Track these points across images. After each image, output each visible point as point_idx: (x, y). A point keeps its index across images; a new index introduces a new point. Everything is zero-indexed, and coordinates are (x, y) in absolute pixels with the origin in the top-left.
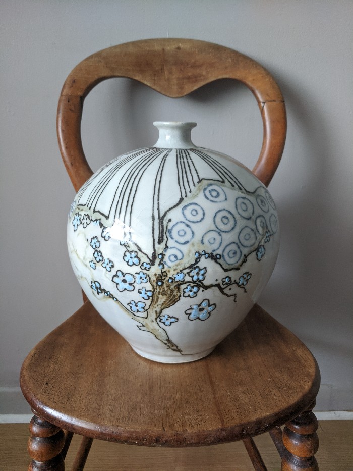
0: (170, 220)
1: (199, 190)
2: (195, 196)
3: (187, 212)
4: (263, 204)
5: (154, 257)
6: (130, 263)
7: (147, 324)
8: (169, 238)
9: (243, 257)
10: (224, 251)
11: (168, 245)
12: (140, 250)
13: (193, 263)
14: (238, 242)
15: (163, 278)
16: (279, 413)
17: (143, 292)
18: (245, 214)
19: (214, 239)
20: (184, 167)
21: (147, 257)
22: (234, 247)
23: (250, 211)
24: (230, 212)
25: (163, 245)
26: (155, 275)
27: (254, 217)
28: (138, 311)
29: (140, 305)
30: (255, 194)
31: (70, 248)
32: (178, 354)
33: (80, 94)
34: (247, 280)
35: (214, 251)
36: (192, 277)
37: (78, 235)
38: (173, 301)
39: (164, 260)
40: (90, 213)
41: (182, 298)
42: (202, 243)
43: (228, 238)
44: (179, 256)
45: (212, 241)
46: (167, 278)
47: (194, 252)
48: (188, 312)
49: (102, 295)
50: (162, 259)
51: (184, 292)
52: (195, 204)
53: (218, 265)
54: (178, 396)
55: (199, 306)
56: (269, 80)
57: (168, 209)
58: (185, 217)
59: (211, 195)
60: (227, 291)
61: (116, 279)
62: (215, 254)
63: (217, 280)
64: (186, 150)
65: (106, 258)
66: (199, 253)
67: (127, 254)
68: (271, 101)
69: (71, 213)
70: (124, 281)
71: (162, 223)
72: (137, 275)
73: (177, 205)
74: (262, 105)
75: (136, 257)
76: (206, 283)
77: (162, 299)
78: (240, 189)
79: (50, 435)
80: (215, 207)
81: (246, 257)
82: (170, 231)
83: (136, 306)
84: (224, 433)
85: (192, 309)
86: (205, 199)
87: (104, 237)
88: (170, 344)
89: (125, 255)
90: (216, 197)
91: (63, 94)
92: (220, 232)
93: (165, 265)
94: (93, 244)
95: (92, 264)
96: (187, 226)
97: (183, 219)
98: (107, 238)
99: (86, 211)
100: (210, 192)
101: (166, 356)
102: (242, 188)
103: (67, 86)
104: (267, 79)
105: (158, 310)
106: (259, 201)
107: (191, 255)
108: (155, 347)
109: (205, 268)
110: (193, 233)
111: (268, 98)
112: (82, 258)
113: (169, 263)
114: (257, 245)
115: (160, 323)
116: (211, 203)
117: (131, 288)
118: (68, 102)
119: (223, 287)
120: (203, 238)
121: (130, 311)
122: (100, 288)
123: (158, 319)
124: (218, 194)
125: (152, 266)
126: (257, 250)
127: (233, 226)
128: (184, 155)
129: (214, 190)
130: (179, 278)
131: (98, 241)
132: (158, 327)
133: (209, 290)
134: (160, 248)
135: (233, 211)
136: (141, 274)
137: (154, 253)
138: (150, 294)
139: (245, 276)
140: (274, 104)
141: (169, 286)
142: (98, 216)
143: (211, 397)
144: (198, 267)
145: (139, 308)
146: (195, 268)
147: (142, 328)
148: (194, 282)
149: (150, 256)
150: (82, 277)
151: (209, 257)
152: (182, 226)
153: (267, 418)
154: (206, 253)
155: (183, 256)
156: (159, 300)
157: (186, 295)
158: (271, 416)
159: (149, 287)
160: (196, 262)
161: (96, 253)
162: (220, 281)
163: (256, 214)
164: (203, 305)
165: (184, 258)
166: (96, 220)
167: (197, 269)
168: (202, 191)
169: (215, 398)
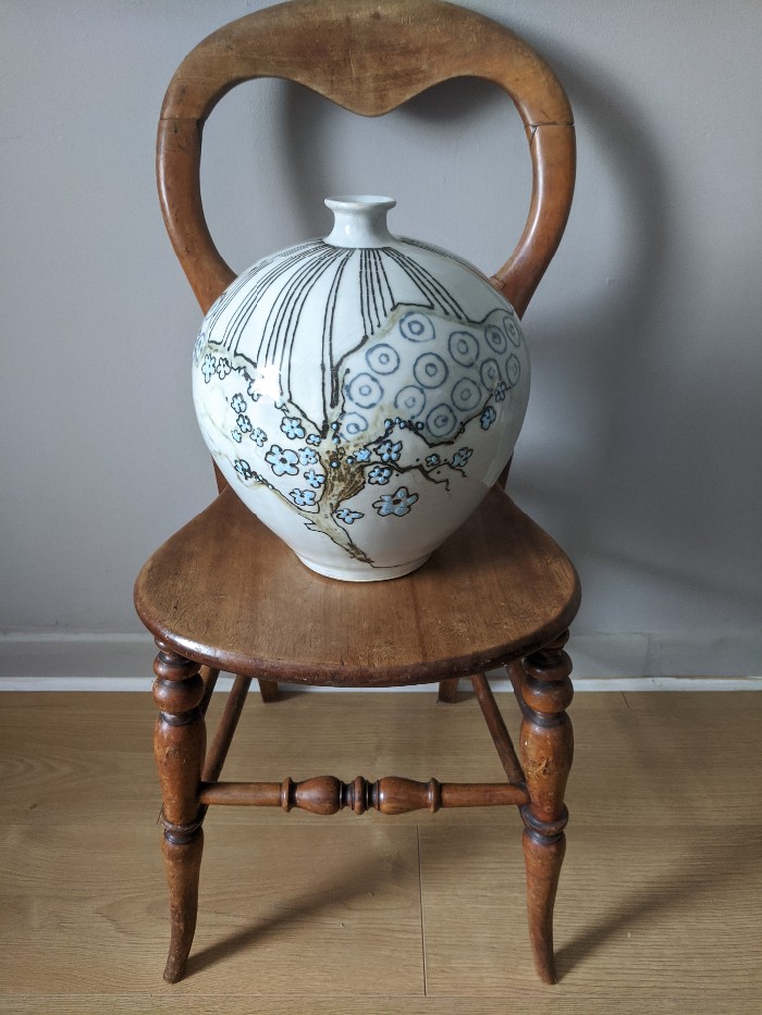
0: (348, 371)
1: (393, 321)
2: (387, 332)
3: (374, 358)
4: (497, 340)
5: (326, 427)
6: (291, 435)
7: (318, 521)
8: (346, 398)
9: (458, 426)
10: (428, 416)
11: (345, 409)
12: (305, 416)
13: (382, 435)
14: (450, 403)
15: (339, 457)
16: (507, 646)
17: (311, 476)
18: (465, 359)
19: (414, 400)
20: (371, 281)
21: (316, 426)
22: (443, 411)
23: (473, 354)
24: (438, 357)
25: (338, 410)
26: (328, 452)
27: (478, 363)
28: (305, 503)
29: (308, 495)
30: (485, 324)
31: (200, 409)
32: (367, 565)
33: (195, 115)
34: (466, 459)
35: (413, 417)
36: (381, 455)
37: (213, 388)
38: (354, 489)
39: (340, 431)
40: (229, 356)
41: (367, 485)
42: (396, 406)
43: (435, 396)
44: (362, 426)
45: (410, 403)
46: (345, 458)
47: (383, 420)
48: (378, 505)
49: (252, 480)
50: (338, 429)
51: (370, 477)
52: (386, 345)
53: (419, 438)
54: (365, 625)
55: (393, 496)
56: (547, 80)
57: (345, 353)
58: (370, 366)
59: (410, 329)
60: (433, 475)
61: (270, 458)
62: (414, 422)
63: (418, 460)
64: (377, 249)
65: (255, 427)
66: (390, 420)
67: (286, 421)
68: (549, 124)
69: (198, 353)
70: (283, 461)
71: (336, 376)
72: (301, 453)
73: (359, 347)
74: (532, 130)
75: (299, 426)
76: (402, 463)
77: (339, 487)
78: (460, 317)
79: (185, 678)
80: (416, 350)
81: (463, 425)
82: (348, 388)
83: (302, 496)
84: (426, 669)
85: (382, 501)
86: (402, 338)
87: (252, 395)
88: (353, 550)
89: (283, 424)
90: (419, 333)
91: (165, 116)
92: (422, 389)
93: (342, 439)
94: (235, 405)
95: (235, 435)
96: (374, 379)
97: (366, 369)
98: (255, 398)
99: (222, 352)
100: (410, 325)
101: (349, 569)
102: (463, 316)
103: (171, 100)
104: (543, 79)
105: (334, 503)
106: (490, 336)
107: (379, 424)
108: (332, 555)
109: (400, 442)
110: (382, 390)
111: (543, 118)
112: (219, 425)
113: (348, 436)
114: (482, 405)
115: (337, 520)
116: (412, 343)
117: (294, 471)
118: (176, 131)
119: (427, 469)
120: (396, 398)
121: (293, 504)
122: (249, 470)
123: (335, 515)
124: (422, 329)
125: (323, 441)
126: (482, 413)
127: (442, 379)
128: (373, 261)
129: (416, 322)
130: (362, 456)
131: (243, 401)
132: (334, 526)
133: (407, 474)
134: (334, 414)
135: (445, 355)
136: (307, 452)
137: (326, 421)
138: (320, 479)
139: (462, 453)
140: (554, 129)
141: (348, 469)
142: (241, 362)
143: (413, 625)
144: (389, 441)
145: (306, 500)
146: (385, 443)
147: (311, 526)
148: (383, 463)
149: (320, 426)
150: (220, 454)
151: (406, 426)
152: (365, 380)
153: (490, 651)
154: (401, 421)
155: (367, 425)
156: (335, 488)
157: (373, 480)
158: (494, 649)
159: (319, 469)
160: (387, 434)
161: (241, 419)
162: (422, 461)
163: (482, 357)
164: (399, 495)
165: (369, 430)
166: (239, 369)
167: (388, 445)
168: (397, 325)
169: (418, 627)
